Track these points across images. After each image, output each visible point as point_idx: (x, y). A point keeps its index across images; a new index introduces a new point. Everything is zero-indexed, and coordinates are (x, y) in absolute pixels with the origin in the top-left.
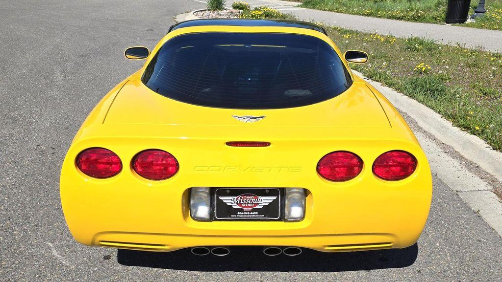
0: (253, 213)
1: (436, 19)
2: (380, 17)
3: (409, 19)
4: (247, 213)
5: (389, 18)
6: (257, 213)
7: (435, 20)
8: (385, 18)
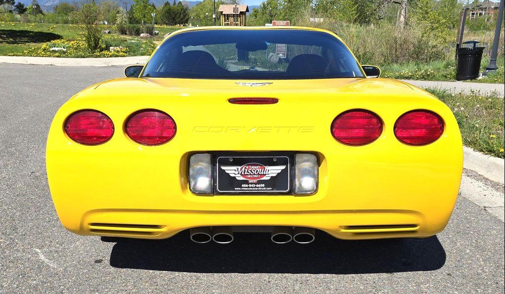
0: (259, 186)
1: (446, 77)
3: (417, 78)
4: (252, 186)
6: (263, 185)
7: (445, 78)
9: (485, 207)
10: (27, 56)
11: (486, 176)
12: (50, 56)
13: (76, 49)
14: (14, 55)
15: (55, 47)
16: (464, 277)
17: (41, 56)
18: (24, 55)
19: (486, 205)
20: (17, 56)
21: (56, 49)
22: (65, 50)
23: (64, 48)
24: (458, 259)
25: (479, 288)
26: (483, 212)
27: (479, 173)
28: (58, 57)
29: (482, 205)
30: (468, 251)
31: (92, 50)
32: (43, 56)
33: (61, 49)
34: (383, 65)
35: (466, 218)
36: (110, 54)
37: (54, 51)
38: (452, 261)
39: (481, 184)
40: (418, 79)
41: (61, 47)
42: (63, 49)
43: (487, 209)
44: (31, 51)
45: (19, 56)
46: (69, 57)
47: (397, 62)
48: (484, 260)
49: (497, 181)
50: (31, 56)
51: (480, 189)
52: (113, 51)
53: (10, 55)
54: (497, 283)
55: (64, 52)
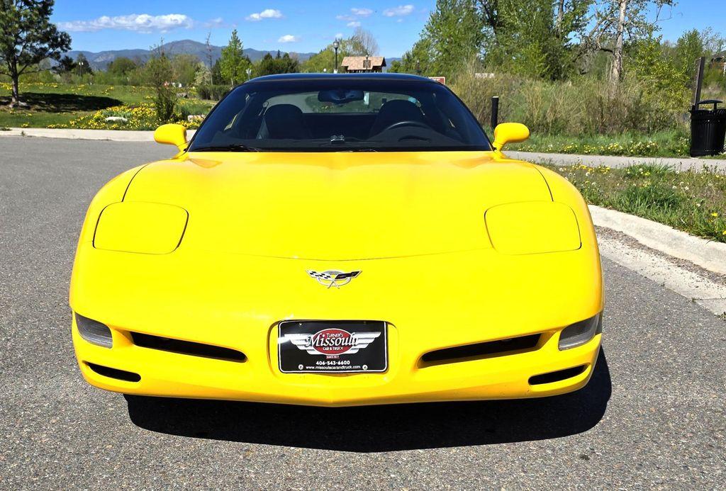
1: (674, 152)
2: (589, 154)
3: (632, 153)
5: (602, 154)
8: (595, 154)
10: (74, 128)
12: (105, 128)
13: (140, 118)
14: (56, 128)
15: (111, 116)
17: (92, 129)
18: (69, 127)
20: (60, 128)
21: (114, 118)
22: (126, 120)
23: (124, 117)
28: (116, 129)
31: (163, 120)
32: (95, 129)
33: (120, 118)
36: (188, 125)
37: (111, 122)
40: (632, 155)
41: (120, 116)
42: (123, 119)
44: (78, 122)
45: (63, 128)
46: (131, 130)
50: (79, 128)
52: (192, 120)
53: (50, 128)
55: (125, 123)
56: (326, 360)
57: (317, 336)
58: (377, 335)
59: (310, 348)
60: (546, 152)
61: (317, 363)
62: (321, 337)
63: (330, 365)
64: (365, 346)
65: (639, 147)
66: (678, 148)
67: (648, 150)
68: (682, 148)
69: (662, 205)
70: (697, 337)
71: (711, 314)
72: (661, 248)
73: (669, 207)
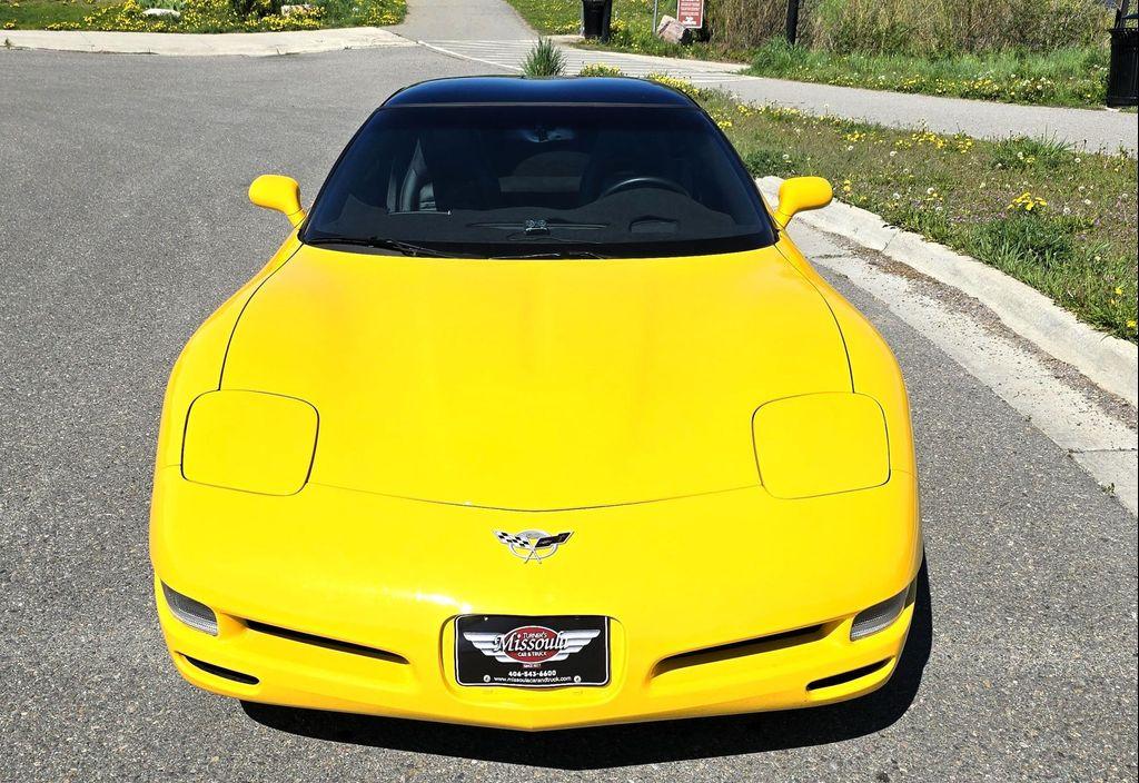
1: (1081, 97)
2: (942, 94)
3: (1013, 97)
5: (964, 96)
7: (1079, 99)
8: (953, 96)
9: (1071, 451)
10: (91, 29)
11: (1094, 381)
12: (143, 30)
13: (202, 11)
14: (61, 29)
15: (153, 7)
16: (990, 593)
17: (122, 31)
18: (84, 27)
19: (1075, 446)
20: (68, 29)
21: (157, 12)
22: (178, 14)
23: (175, 9)
24: (988, 559)
25: (1012, 615)
26: (1065, 462)
27: (1081, 372)
28: (161, 31)
29: (1066, 447)
30: (1011, 544)
31: (240, 14)
32: (127, 31)
33: (169, 11)
34: (935, 59)
35: (1027, 474)
36: (281, 22)
37: (153, 18)
38: (974, 563)
39: (1078, 396)
40: (1012, 100)
41: (168, 7)
42: (174, 12)
43: (1074, 455)
44: (99, 18)
45: (74, 29)
46: (187, 32)
47: (971, 49)
48: (1036, 563)
49: (1113, 392)
50: (100, 29)
51: (1074, 410)
52: (288, 15)
53: (52, 29)
54: (1048, 608)
55: (176, 20)
56: (523, 670)
57: (510, 636)
58: (595, 634)
59: (500, 653)
60: (873, 88)
61: (510, 674)
62: (516, 637)
63: (529, 677)
64: (577, 650)
65: (1025, 87)
66: (1088, 92)
67: (1039, 93)
68: (1095, 90)
69: (1042, 254)
70: (1066, 533)
71: (1093, 483)
72: (1035, 336)
73: (1052, 256)
